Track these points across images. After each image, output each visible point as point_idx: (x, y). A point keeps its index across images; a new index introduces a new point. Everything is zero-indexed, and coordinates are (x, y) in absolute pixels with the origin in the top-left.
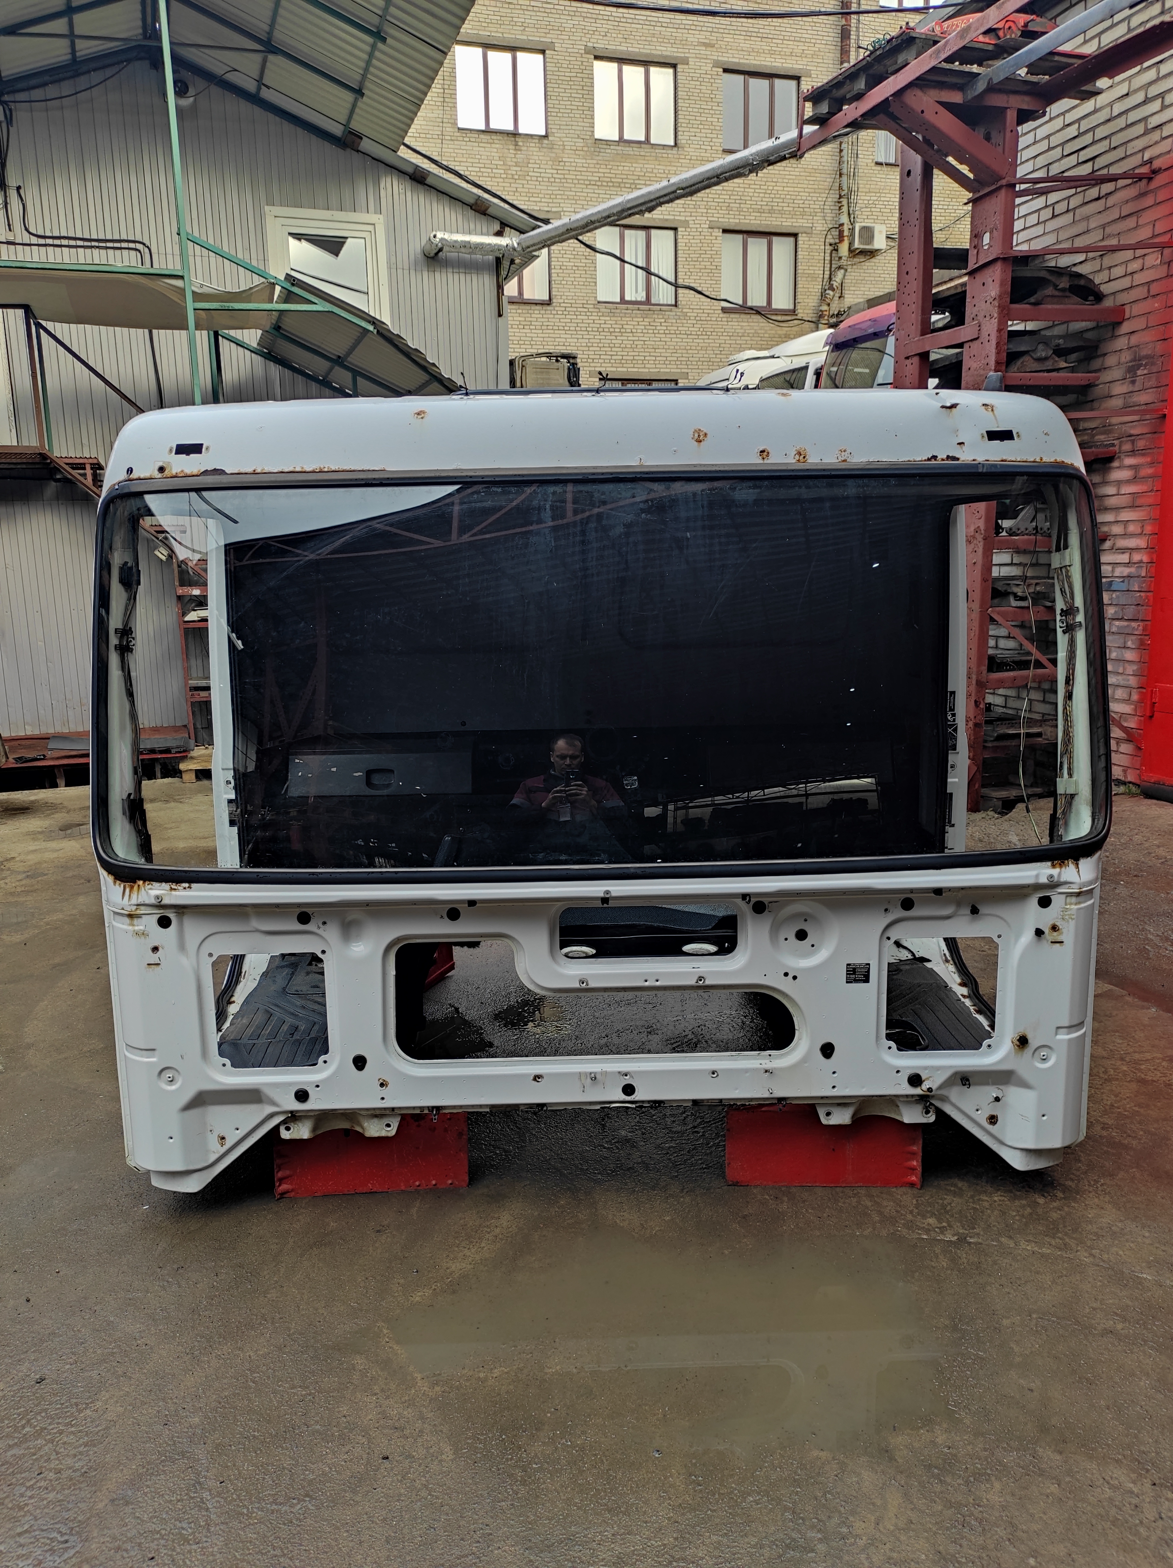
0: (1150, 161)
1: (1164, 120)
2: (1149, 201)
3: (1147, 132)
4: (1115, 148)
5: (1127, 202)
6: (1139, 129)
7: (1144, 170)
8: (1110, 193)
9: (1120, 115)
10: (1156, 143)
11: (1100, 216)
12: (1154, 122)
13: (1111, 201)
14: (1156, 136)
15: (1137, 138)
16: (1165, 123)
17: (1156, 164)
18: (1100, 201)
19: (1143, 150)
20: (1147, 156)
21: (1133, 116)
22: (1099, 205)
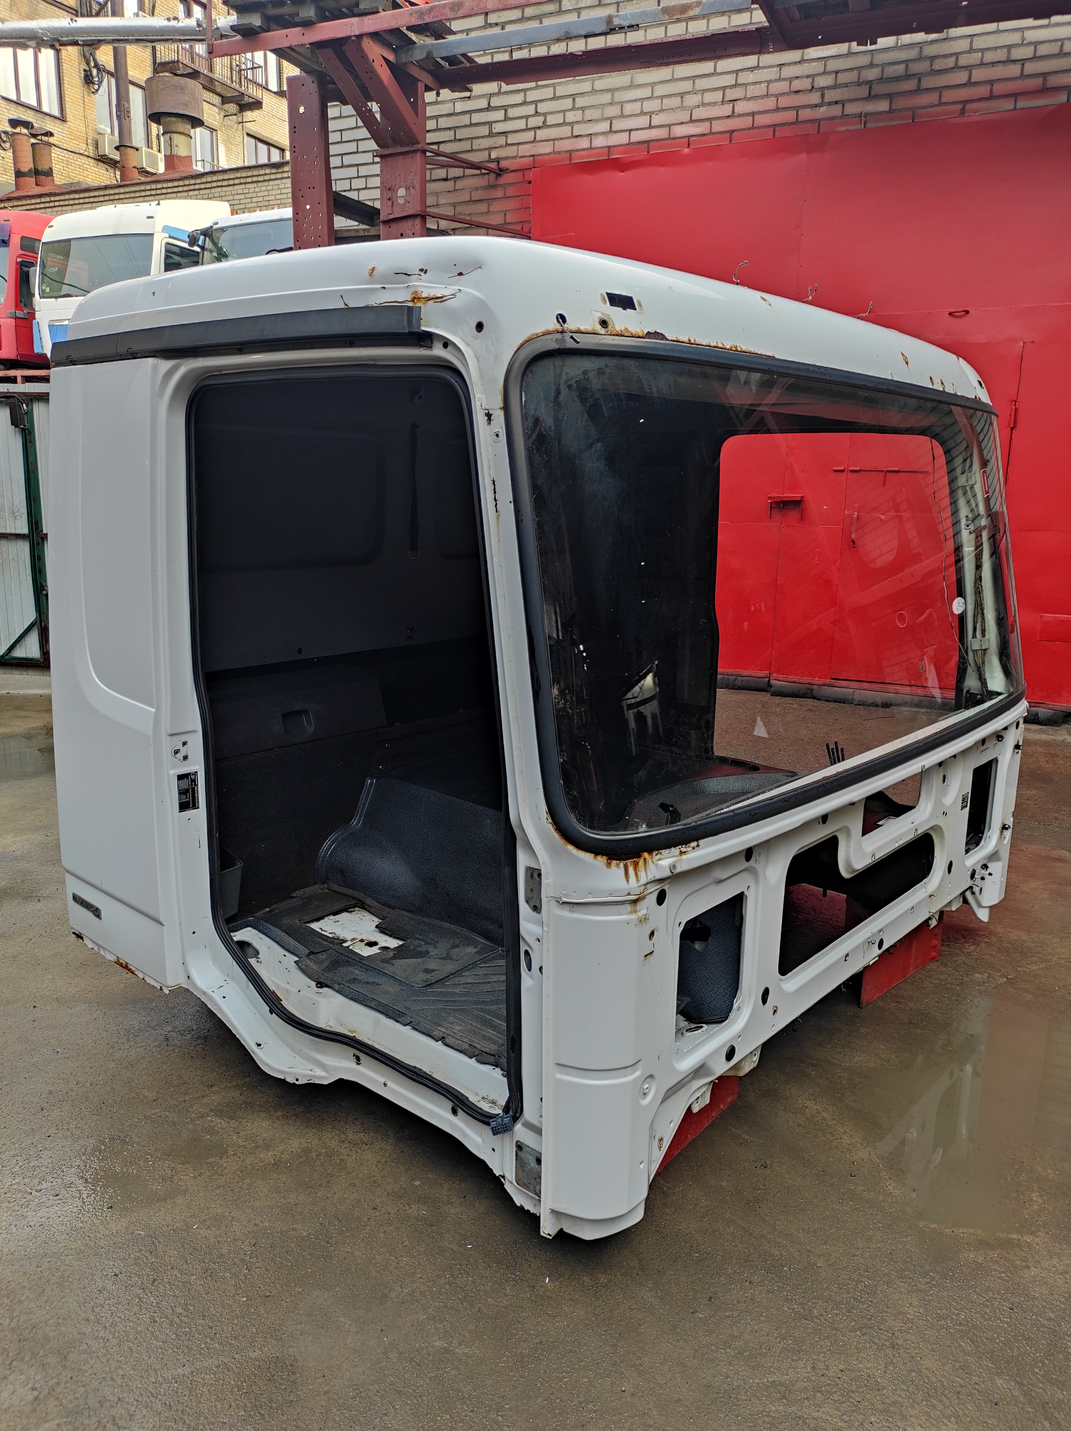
0: (498, 161)
1: (509, 130)
2: (499, 193)
3: (491, 135)
4: (460, 140)
5: (477, 189)
6: (484, 131)
7: (493, 166)
8: (459, 178)
9: (463, 113)
10: (501, 146)
11: (450, 195)
12: (498, 128)
13: (460, 184)
14: (501, 141)
15: (482, 137)
16: (509, 132)
17: (503, 164)
18: (448, 182)
19: (490, 149)
20: (493, 156)
21: (477, 118)
22: (450, 184)
